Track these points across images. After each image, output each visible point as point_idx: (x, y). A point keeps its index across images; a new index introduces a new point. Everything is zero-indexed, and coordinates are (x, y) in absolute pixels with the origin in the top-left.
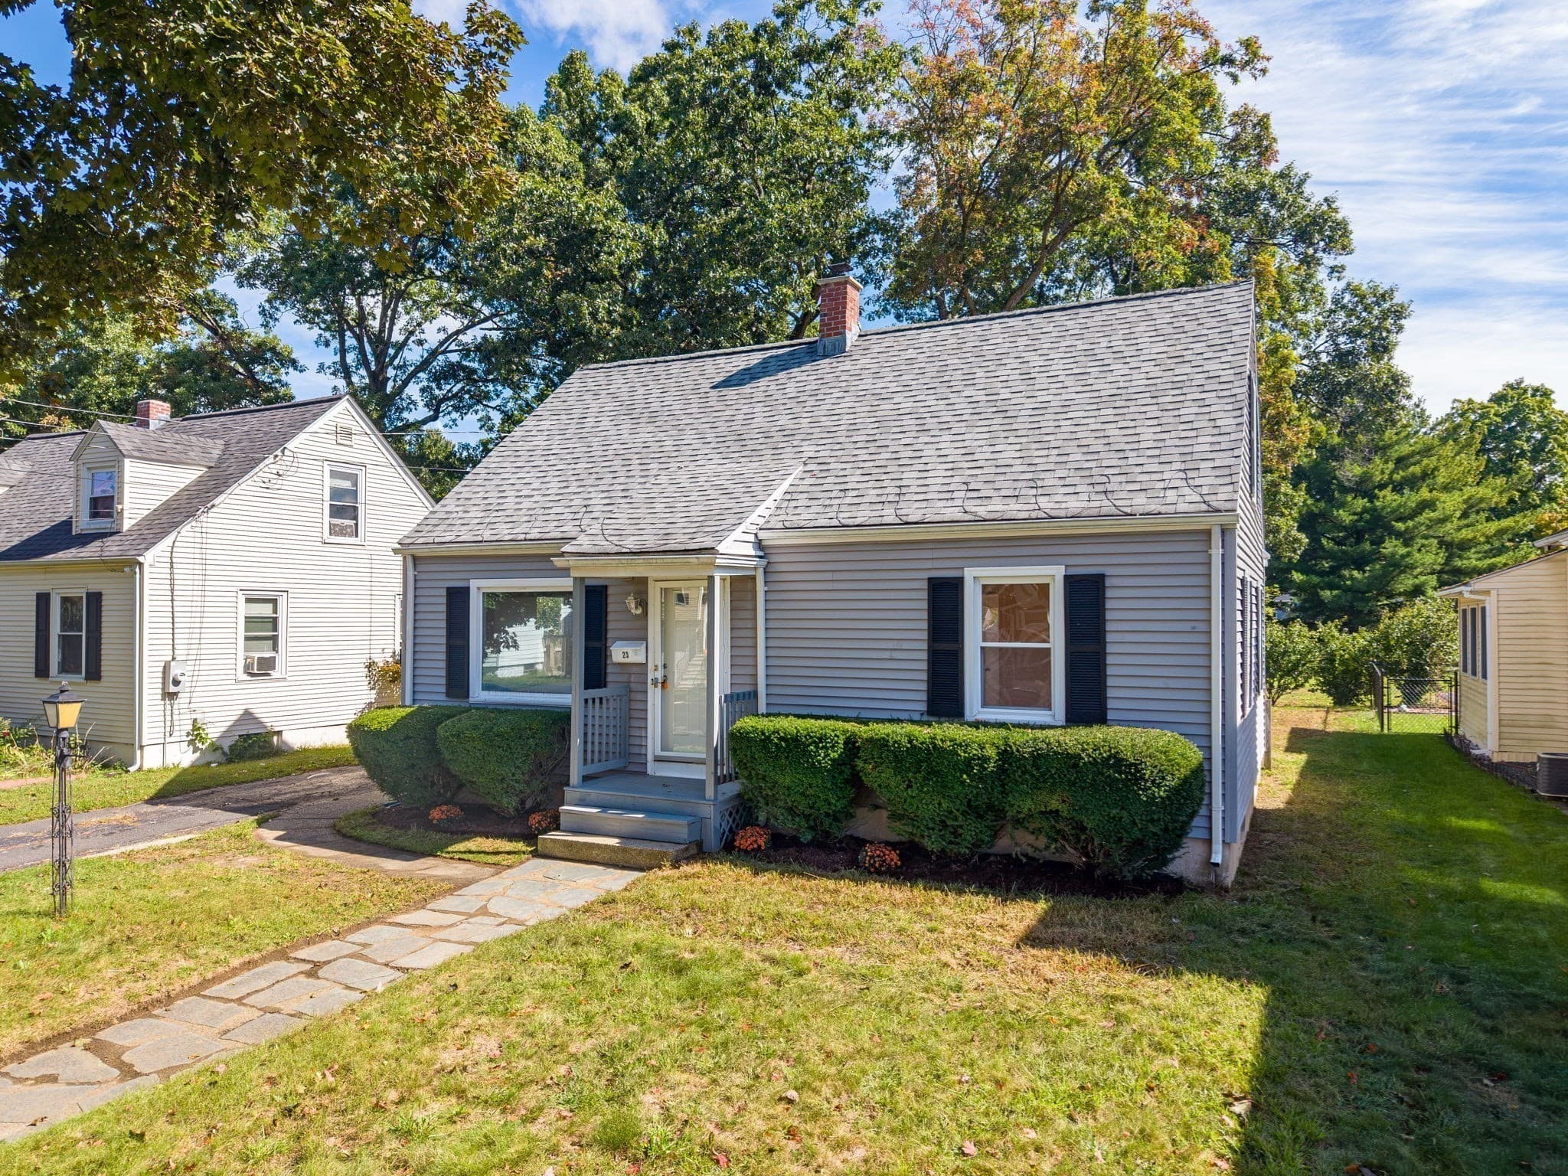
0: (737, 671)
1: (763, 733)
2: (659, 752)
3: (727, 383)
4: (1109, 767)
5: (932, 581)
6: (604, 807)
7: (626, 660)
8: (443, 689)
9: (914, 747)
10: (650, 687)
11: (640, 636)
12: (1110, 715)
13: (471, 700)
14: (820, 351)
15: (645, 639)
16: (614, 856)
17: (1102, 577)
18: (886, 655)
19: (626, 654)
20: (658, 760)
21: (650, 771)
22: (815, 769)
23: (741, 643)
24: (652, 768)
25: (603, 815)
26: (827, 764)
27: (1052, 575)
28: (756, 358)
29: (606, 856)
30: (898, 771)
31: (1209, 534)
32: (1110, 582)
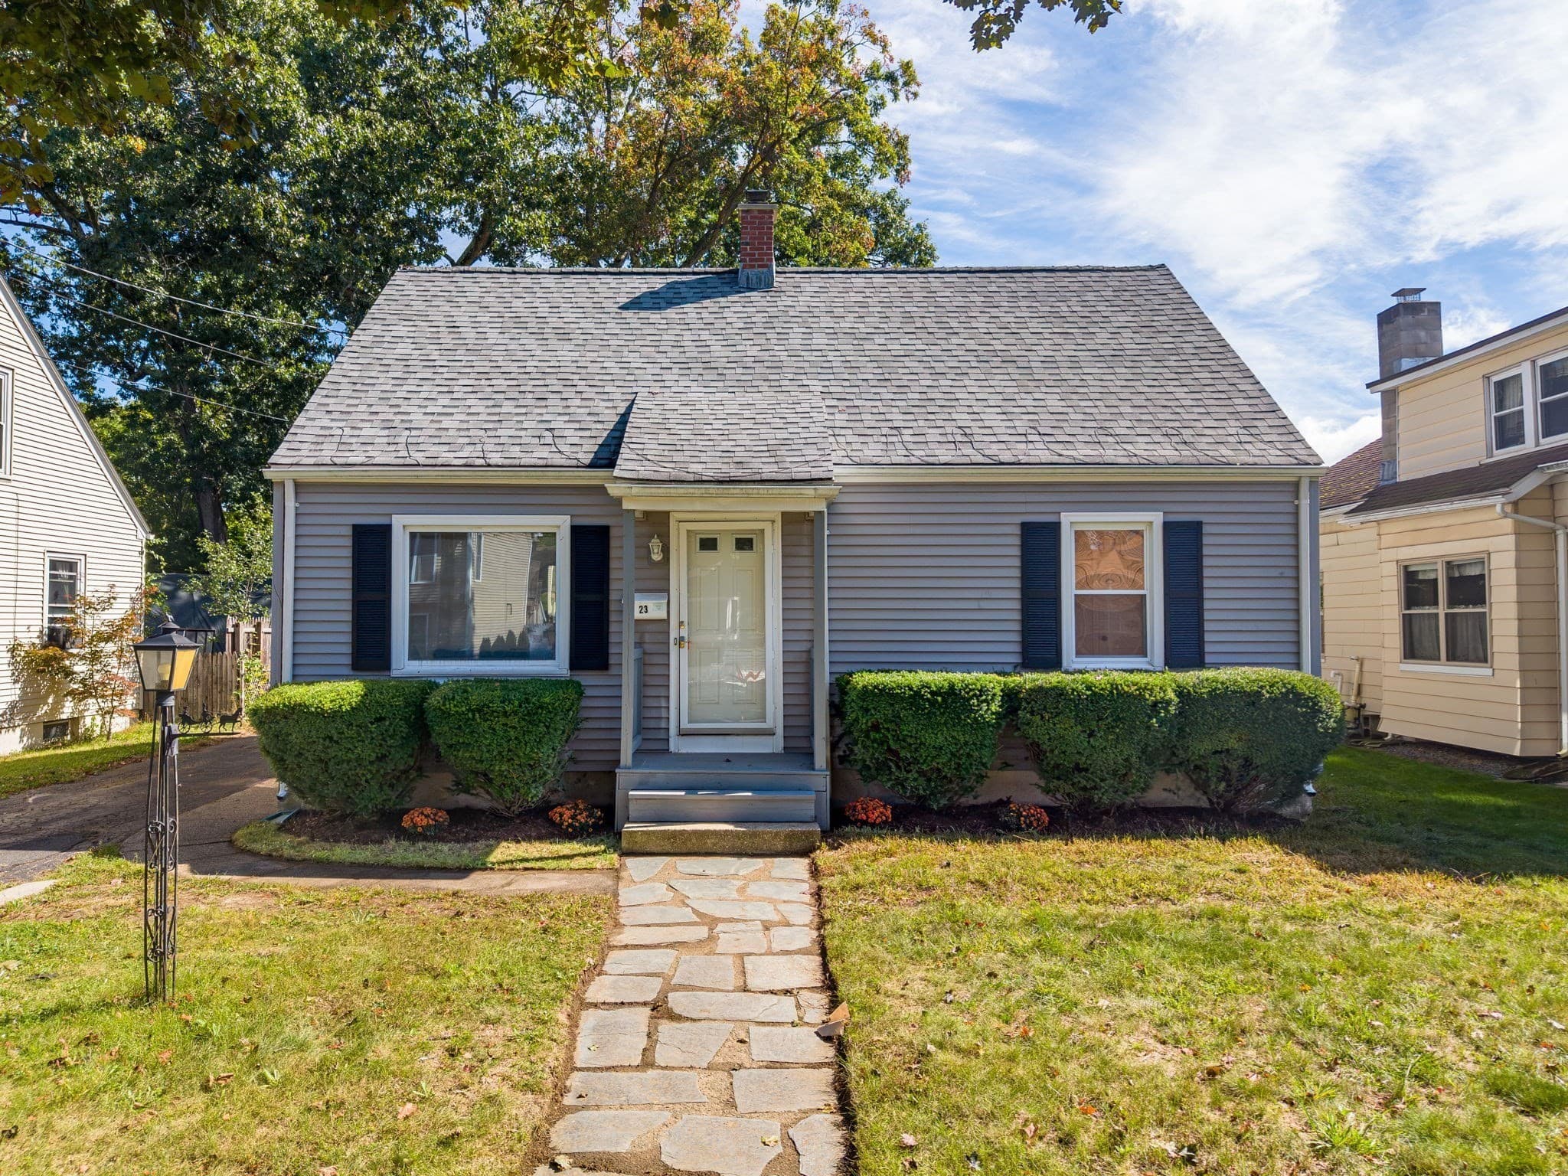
0: (792, 626)
1: (911, 689)
2: (685, 725)
3: (636, 304)
4: (1289, 702)
5: (1025, 526)
7: (644, 616)
8: (348, 660)
9: (1094, 693)
10: (673, 649)
11: (661, 587)
12: (1208, 659)
13: (394, 673)
14: (743, 282)
15: (668, 591)
16: (738, 843)
17: (1199, 524)
18: (973, 605)
19: (644, 609)
20: (683, 734)
21: (672, 749)
22: (979, 725)
23: (797, 593)
24: (676, 745)
25: (693, 798)
26: (990, 718)
27: (1151, 522)
28: (658, 283)
29: (727, 845)
30: (1080, 720)
31: (1296, 485)
32: (1206, 529)
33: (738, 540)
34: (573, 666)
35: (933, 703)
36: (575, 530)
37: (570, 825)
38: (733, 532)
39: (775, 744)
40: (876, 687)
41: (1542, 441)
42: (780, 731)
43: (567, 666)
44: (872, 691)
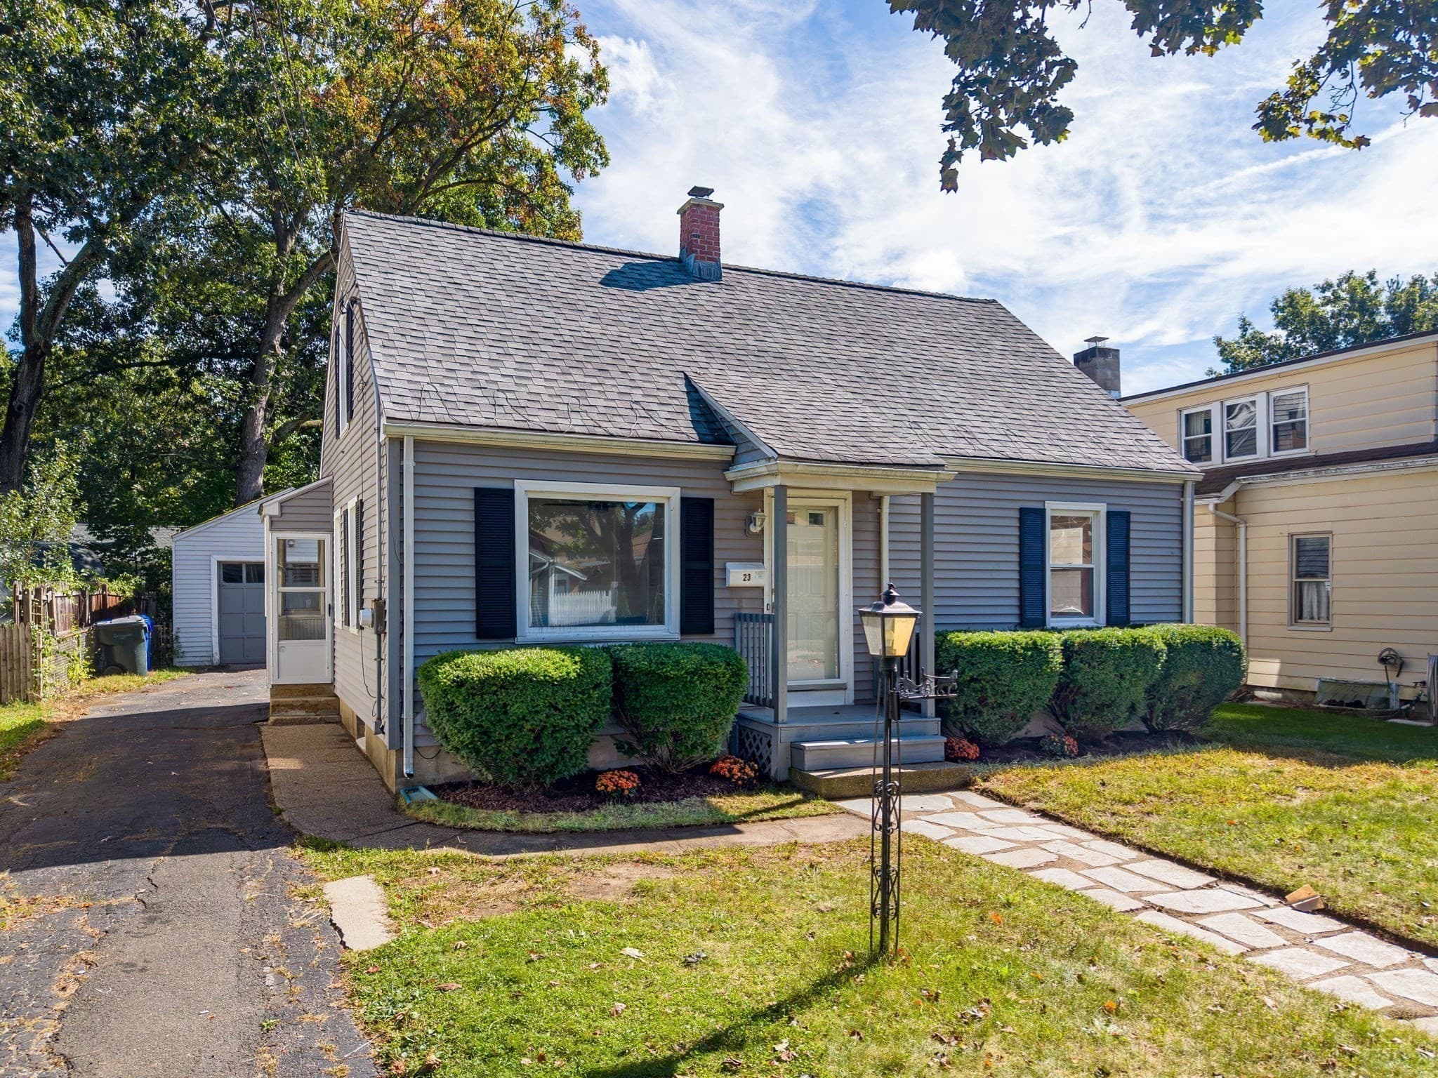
5: (1022, 511)
6: (851, 738)
7: (747, 584)
8: (472, 628)
11: (756, 557)
12: (1131, 618)
13: (519, 640)
15: (762, 560)
17: (1129, 513)
18: (988, 575)
19: (747, 577)
23: (862, 564)
24: (786, 700)
25: (853, 746)
31: (1183, 486)
32: (1133, 518)
33: (811, 515)
34: (684, 630)
35: (1024, 657)
36: (685, 501)
37: (740, 778)
38: (808, 508)
39: (848, 697)
40: (983, 645)
41: (1227, 460)
42: (851, 686)
43: (678, 630)
44: (981, 649)
